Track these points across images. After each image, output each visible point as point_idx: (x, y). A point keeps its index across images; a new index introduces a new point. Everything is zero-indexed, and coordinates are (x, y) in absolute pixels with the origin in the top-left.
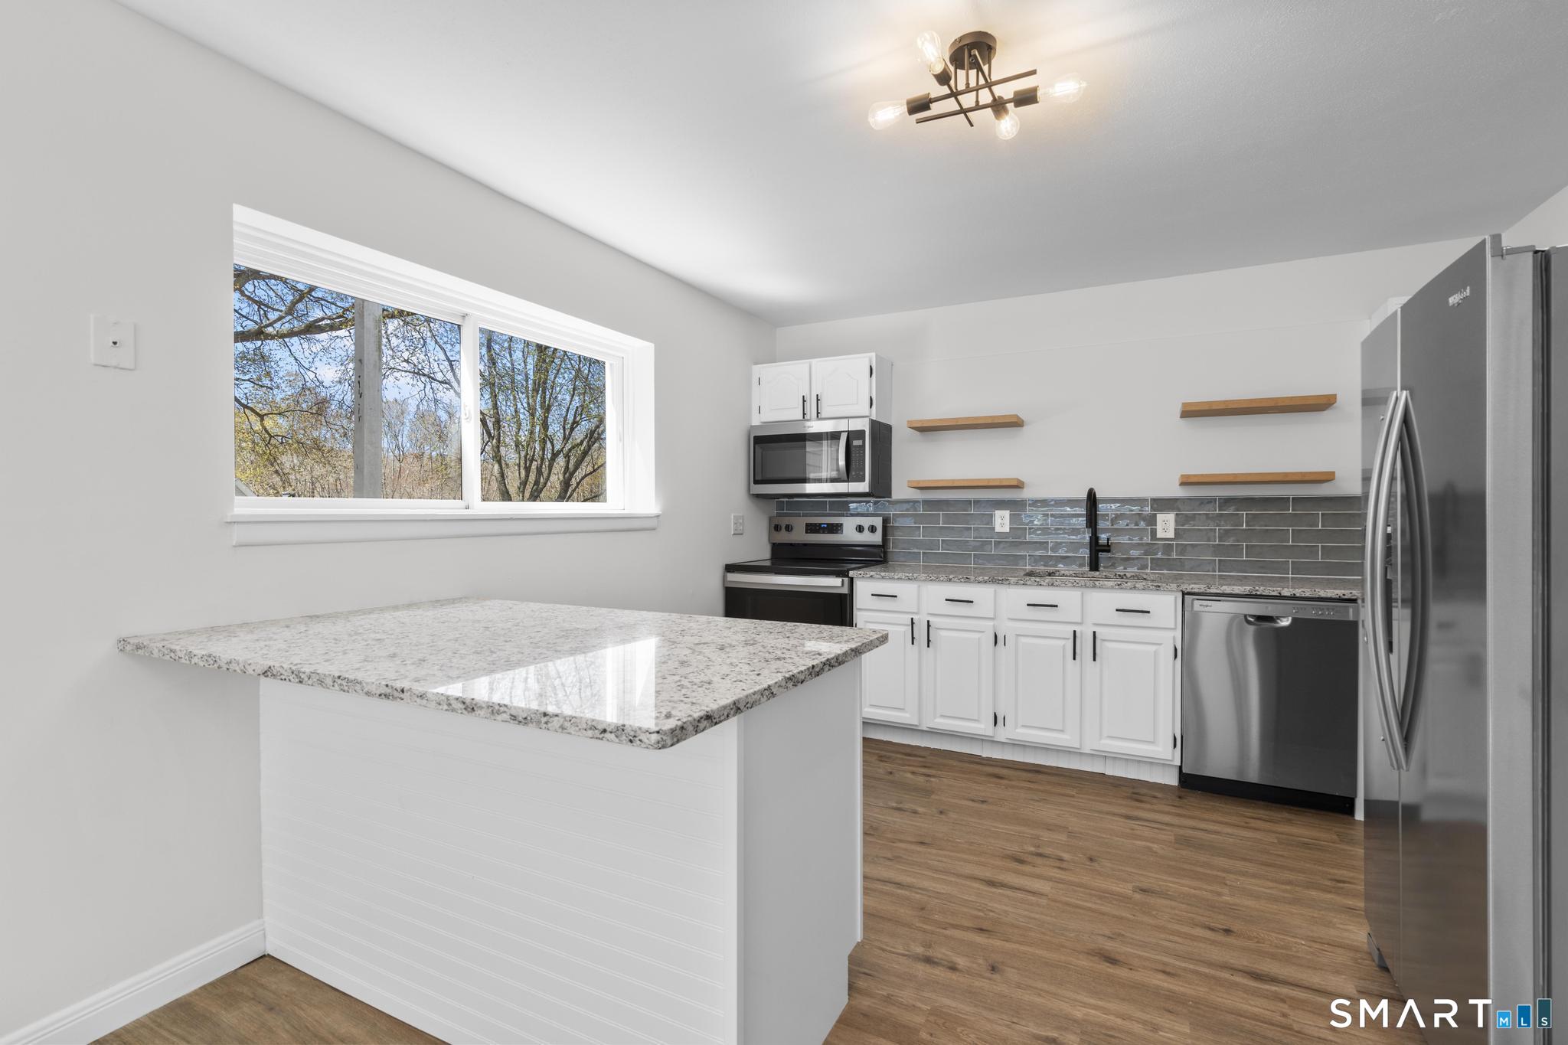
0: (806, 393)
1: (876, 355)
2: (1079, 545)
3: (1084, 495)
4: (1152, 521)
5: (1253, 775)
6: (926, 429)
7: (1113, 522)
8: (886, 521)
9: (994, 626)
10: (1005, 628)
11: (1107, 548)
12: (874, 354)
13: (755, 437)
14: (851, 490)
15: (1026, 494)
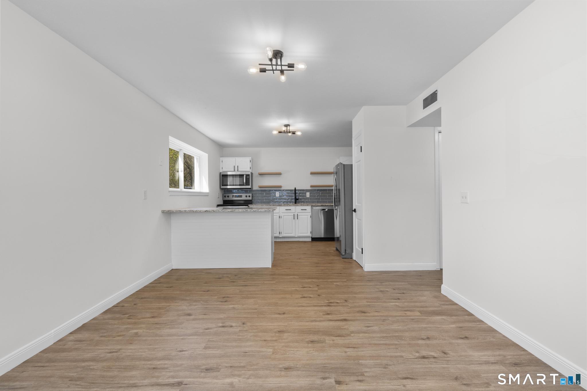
0: (235, 165)
1: (252, 158)
2: (292, 199)
3: (294, 189)
4: (306, 193)
5: (323, 236)
6: (261, 174)
7: (299, 194)
8: (252, 195)
9: (279, 215)
10: (282, 215)
11: (298, 199)
12: (251, 158)
13: (222, 175)
14: (247, 188)
15: (282, 189)
